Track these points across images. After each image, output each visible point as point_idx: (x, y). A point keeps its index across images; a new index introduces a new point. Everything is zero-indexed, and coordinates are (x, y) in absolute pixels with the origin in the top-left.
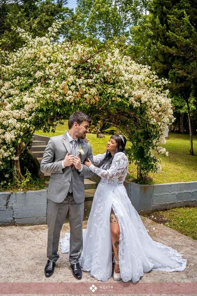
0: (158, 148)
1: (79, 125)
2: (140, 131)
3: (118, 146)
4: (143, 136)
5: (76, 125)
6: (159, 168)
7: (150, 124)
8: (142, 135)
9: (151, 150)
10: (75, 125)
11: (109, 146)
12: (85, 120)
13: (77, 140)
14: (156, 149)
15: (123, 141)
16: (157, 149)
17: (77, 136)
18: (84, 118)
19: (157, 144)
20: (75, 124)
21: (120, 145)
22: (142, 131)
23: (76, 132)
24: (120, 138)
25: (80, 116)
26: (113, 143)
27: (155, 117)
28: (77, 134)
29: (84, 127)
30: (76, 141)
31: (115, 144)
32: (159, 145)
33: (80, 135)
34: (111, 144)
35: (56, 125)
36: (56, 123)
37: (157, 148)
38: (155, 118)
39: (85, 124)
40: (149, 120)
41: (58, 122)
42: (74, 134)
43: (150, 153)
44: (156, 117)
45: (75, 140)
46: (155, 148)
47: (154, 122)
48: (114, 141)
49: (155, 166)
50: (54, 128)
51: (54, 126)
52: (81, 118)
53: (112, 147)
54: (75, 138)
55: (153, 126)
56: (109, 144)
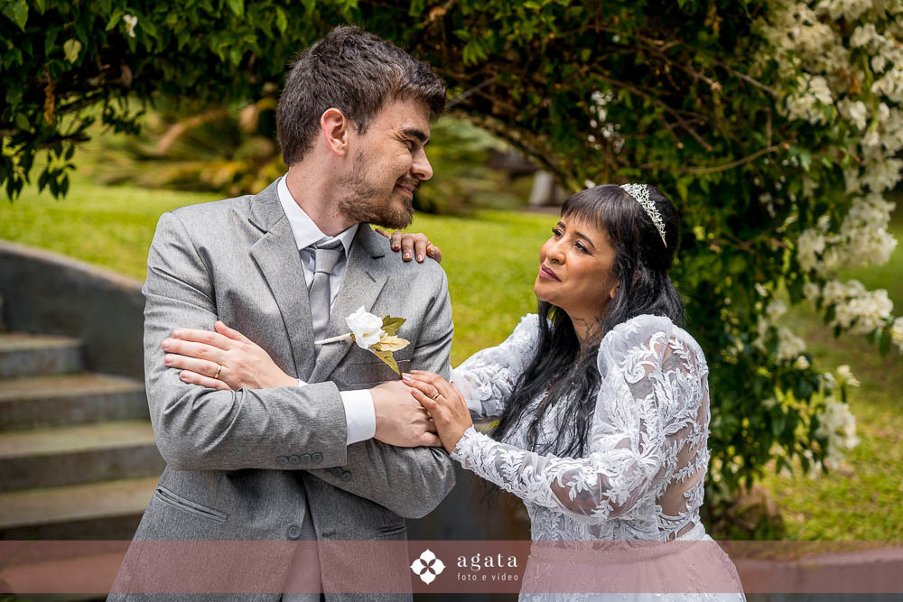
0: (835, 290)
1: (362, 130)
2: (706, 173)
3: (623, 270)
4: (728, 211)
5: (337, 133)
6: (839, 441)
7: (785, 119)
8: (720, 205)
9: (779, 308)
10: (328, 126)
11: (560, 271)
12: (401, 93)
13: (345, 238)
14: (820, 300)
15: (661, 227)
16: (827, 302)
17: (349, 211)
18: (393, 75)
19: (832, 261)
20: (332, 124)
21: (640, 263)
22: (724, 172)
23: (340, 181)
24: (631, 206)
25: (361, 65)
26: (585, 251)
27: (818, 69)
28: (345, 193)
29: (396, 145)
30: (339, 245)
31: (605, 256)
32: (843, 274)
33: (374, 201)
34: (575, 259)
35: (79, 137)
36: (77, 124)
37: (827, 292)
38: (823, 74)
39: (402, 116)
40: (778, 92)
41: (95, 111)
42: (327, 197)
43: (772, 330)
44: (830, 64)
45: (331, 240)
46: (812, 290)
47: (818, 104)
48: (592, 234)
49: (815, 424)
50: (59, 163)
51: (66, 145)
52: (371, 78)
53: (582, 275)
54: (338, 221)
55: (810, 135)
56: (555, 261)
